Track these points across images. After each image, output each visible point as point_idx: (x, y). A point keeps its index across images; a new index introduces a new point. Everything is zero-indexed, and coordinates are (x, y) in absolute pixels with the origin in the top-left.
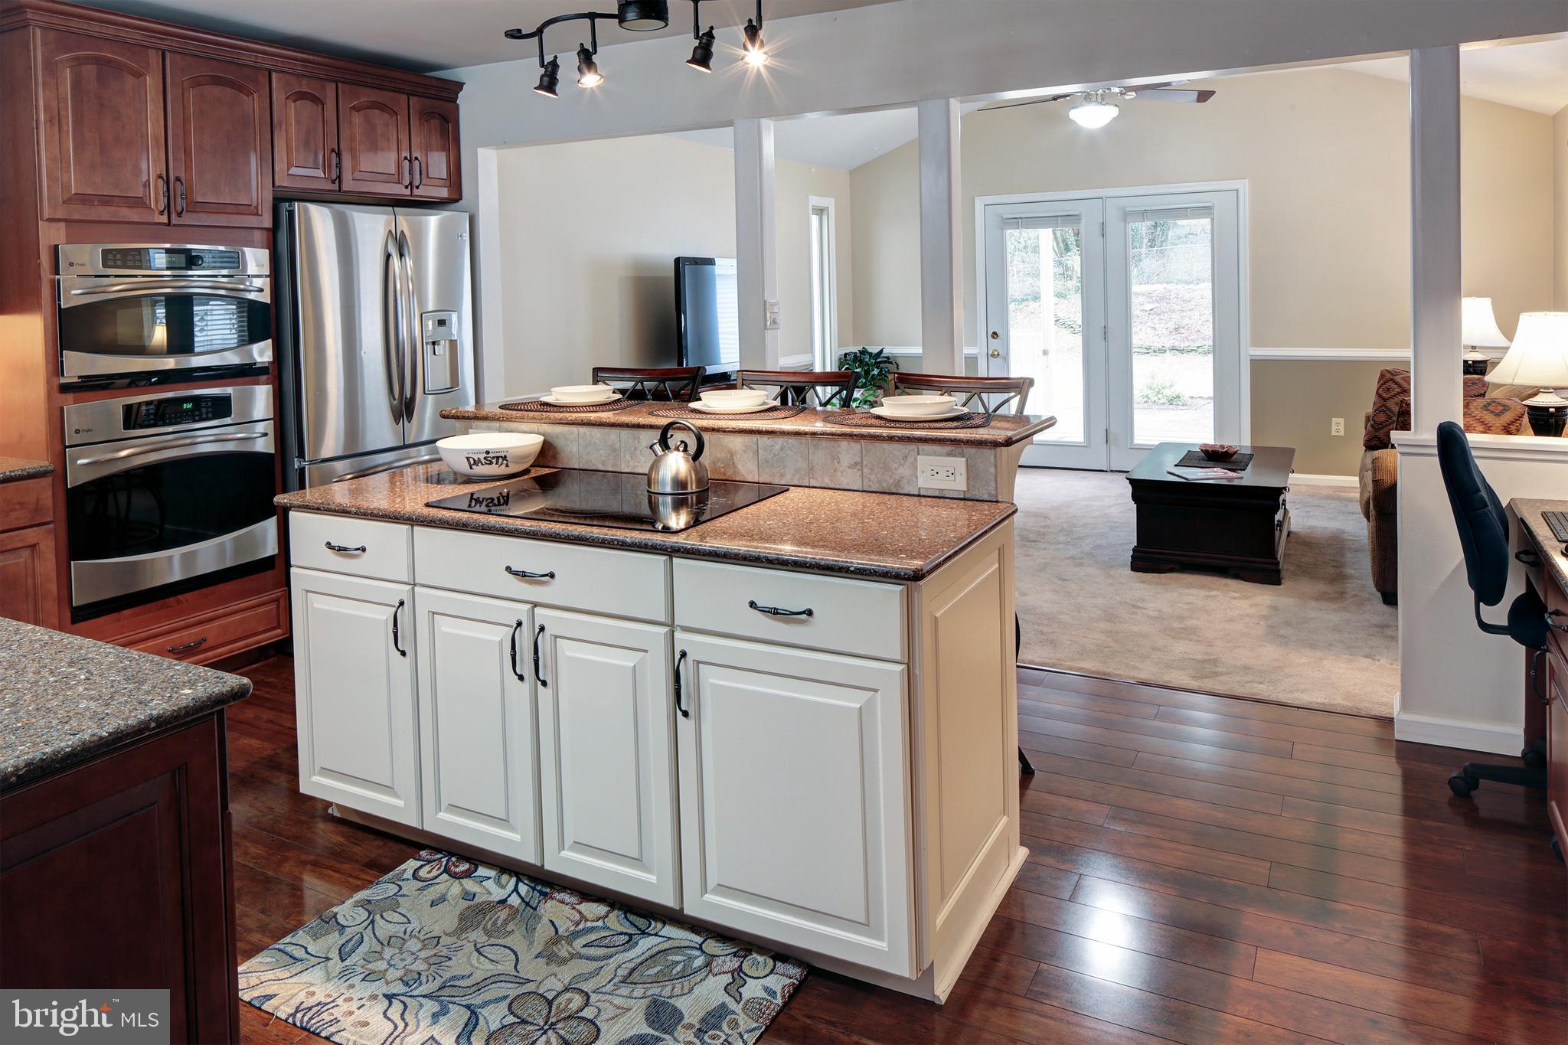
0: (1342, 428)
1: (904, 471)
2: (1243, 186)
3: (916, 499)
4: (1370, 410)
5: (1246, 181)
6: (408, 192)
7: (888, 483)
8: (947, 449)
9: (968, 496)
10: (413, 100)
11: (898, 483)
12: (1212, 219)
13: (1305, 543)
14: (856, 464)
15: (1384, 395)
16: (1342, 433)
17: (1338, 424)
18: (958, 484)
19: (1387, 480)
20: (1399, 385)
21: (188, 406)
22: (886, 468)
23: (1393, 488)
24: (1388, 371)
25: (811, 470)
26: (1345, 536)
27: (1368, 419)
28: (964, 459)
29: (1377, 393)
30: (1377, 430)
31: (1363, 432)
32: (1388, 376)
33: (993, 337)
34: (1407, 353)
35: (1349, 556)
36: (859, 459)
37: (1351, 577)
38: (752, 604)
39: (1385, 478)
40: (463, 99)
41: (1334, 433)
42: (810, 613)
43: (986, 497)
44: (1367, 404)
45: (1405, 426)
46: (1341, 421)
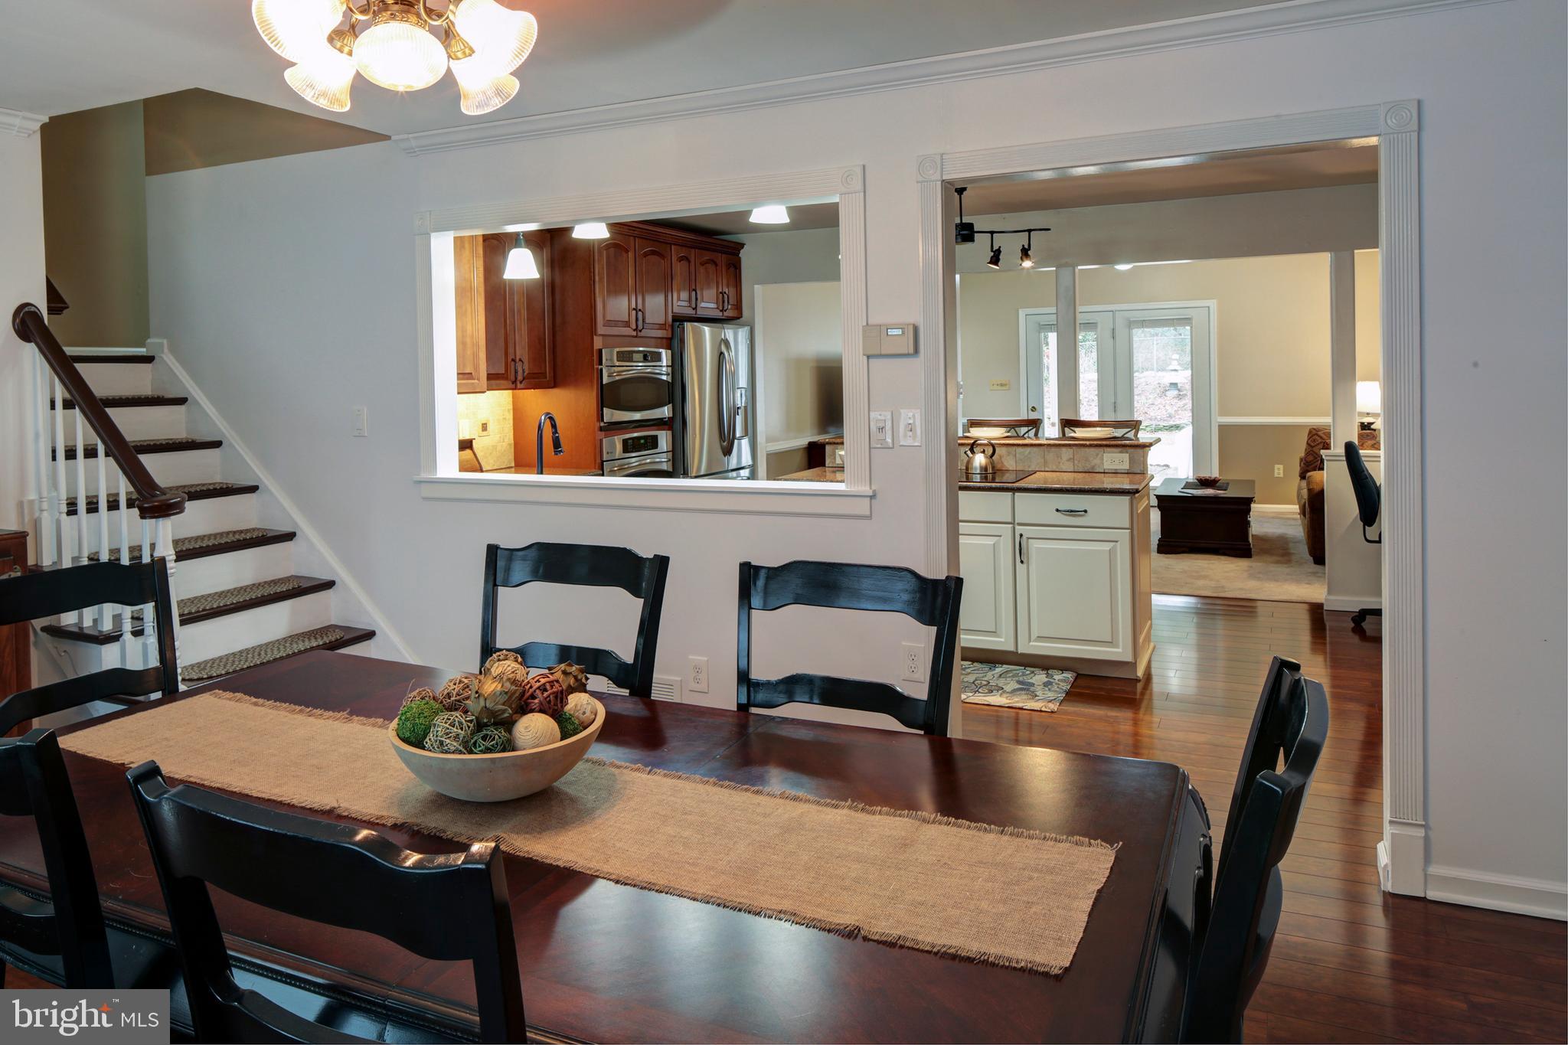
0: (1281, 472)
1: (1097, 461)
2: (1213, 304)
3: (1103, 475)
4: (1303, 455)
5: (1215, 301)
6: (721, 314)
7: (1088, 467)
8: (1119, 449)
9: (1130, 471)
10: (723, 255)
11: (1093, 467)
12: (1191, 327)
13: (1262, 539)
14: (1070, 459)
15: (1312, 444)
16: (1282, 475)
17: (1279, 469)
18: (1126, 466)
19: (1317, 488)
20: (1321, 437)
21: (642, 441)
22: (1087, 460)
23: (1322, 492)
24: (1314, 429)
25: (1046, 463)
26: (1287, 536)
27: (1301, 460)
28: (1128, 455)
29: (1307, 443)
30: (1307, 466)
31: (1298, 468)
32: (1314, 432)
33: (1032, 411)
34: (1328, 420)
35: (1291, 545)
36: (1072, 457)
37: (1293, 553)
38: (1057, 510)
39: (1315, 487)
40: (743, 254)
41: (1276, 475)
42: (1085, 511)
43: (1139, 472)
44: (1300, 450)
45: (1327, 447)
46: (1281, 467)
